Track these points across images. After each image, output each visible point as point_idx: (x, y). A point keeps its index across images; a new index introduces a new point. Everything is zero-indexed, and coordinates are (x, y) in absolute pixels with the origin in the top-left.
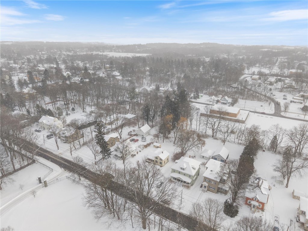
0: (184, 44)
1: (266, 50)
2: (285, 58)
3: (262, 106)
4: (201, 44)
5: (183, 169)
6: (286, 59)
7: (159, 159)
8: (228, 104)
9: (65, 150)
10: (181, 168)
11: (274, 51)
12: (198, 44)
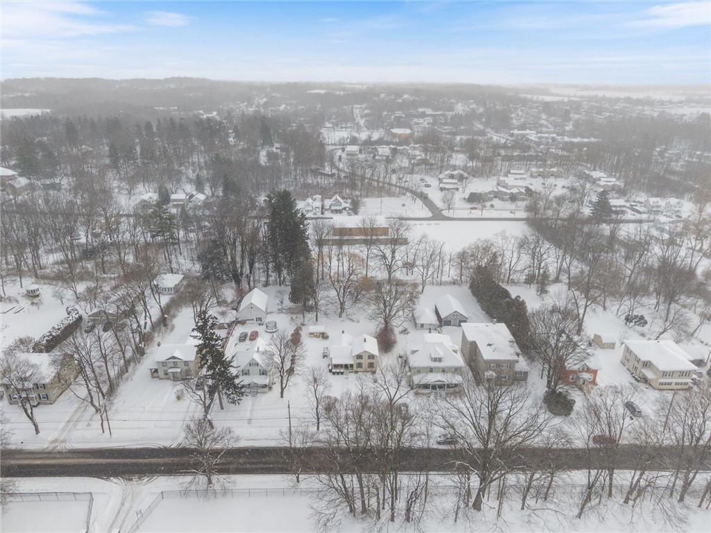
0: (123, 81)
1: (322, 92)
2: (363, 106)
3: (403, 205)
4: (167, 80)
5: (440, 360)
6: (366, 108)
7: (365, 357)
8: (345, 212)
9: (62, 425)
10: (435, 360)
11: (338, 93)
12: (160, 80)
